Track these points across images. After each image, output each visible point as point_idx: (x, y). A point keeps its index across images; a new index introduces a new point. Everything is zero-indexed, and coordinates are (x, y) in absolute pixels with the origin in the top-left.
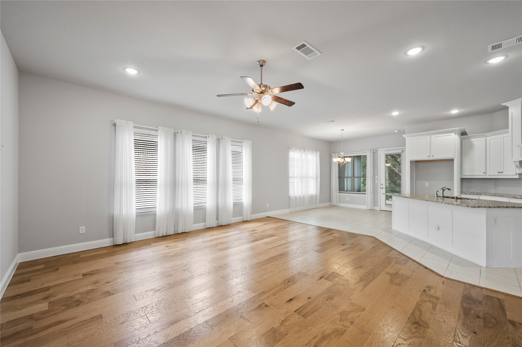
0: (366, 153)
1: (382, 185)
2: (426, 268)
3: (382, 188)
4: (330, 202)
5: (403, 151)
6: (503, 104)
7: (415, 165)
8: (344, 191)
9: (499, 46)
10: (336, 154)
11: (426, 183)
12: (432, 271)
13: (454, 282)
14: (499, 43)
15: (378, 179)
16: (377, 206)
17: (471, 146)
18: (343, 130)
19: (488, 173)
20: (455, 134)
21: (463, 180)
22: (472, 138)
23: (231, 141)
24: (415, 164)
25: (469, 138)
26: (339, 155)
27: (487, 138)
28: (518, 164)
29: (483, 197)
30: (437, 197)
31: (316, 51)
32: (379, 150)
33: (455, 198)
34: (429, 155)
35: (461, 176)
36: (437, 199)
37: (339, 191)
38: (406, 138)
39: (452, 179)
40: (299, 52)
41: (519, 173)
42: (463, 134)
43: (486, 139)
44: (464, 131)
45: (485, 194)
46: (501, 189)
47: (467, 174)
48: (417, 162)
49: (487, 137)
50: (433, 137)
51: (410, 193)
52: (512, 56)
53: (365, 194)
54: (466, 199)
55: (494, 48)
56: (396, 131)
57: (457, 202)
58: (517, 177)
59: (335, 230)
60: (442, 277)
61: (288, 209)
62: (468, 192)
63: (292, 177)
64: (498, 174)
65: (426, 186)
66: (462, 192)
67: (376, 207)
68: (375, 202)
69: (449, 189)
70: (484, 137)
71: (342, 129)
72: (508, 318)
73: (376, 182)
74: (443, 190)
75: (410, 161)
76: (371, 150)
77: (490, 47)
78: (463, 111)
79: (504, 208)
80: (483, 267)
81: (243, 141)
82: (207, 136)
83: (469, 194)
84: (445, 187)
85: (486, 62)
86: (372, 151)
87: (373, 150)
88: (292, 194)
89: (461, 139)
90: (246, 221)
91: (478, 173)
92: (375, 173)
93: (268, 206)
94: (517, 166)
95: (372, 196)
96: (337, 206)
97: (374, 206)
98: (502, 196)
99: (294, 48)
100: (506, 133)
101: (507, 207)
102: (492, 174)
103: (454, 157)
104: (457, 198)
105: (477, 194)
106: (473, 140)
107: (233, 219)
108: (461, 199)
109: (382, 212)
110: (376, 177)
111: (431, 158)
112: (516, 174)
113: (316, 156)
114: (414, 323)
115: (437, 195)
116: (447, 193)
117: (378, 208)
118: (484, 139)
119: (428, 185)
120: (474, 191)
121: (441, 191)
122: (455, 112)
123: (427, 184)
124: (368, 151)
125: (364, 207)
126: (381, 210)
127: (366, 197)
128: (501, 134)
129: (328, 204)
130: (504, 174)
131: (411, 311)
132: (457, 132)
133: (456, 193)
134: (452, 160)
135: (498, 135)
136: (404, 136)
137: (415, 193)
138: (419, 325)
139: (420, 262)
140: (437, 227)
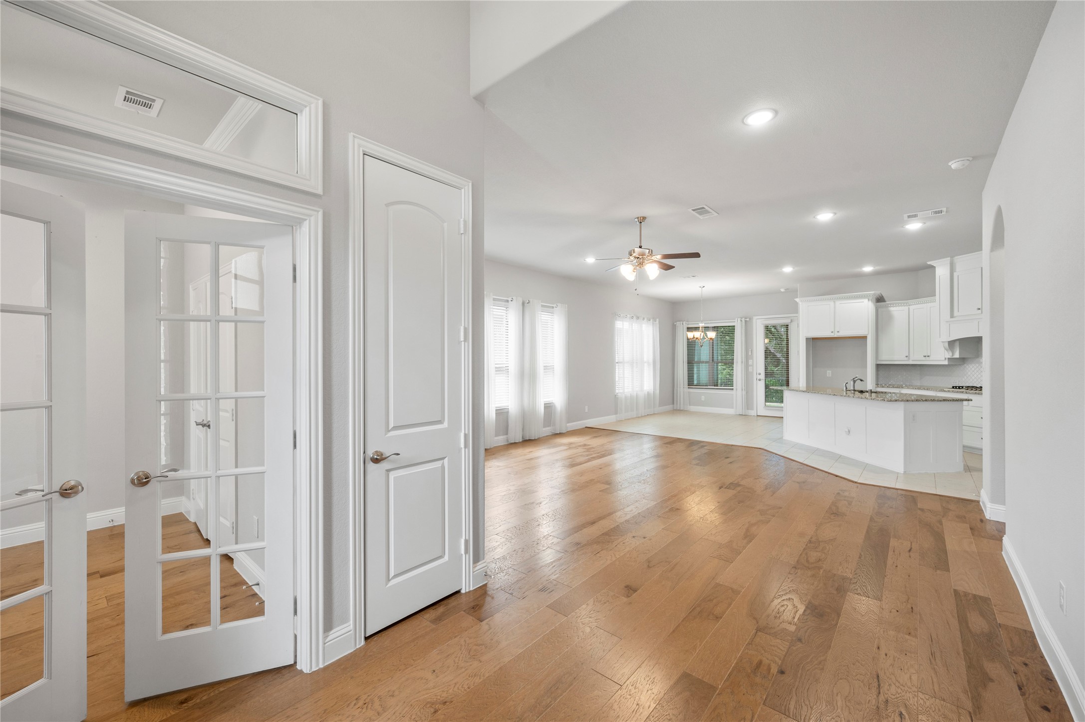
0: (735, 322)
1: (760, 374)
2: (837, 476)
3: (760, 380)
4: (673, 403)
5: (792, 321)
6: (929, 263)
7: (811, 344)
8: (693, 385)
9: (915, 216)
10: (684, 323)
11: (828, 371)
12: (844, 478)
13: (868, 486)
14: (915, 214)
15: (752, 365)
16: (752, 409)
17: (890, 317)
18: (704, 287)
19: (912, 358)
20: (868, 300)
21: (879, 367)
22: (890, 307)
23: (542, 307)
24: (813, 342)
25: (887, 307)
26: (688, 324)
27: (911, 307)
28: (947, 345)
29: (905, 391)
30: (846, 390)
31: (713, 212)
32: (755, 318)
33: (869, 392)
34: (833, 331)
35: (876, 362)
36: (846, 394)
37: (688, 385)
38: (800, 303)
39: (864, 366)
40: (694, 212)
41: (948, 358)
42: (880, 300)
43: (909, 308)
44: (880, 296)
45: (908, 387)
46: (929, 380)
47: (886, 359)
48: (813, 339)
49: (910, 305)
50: (838, 303)
51: (805, 386)
52: (929, 224)
53: (733, 389)
54: (882, 393)
55: (909, 217)
56: (782, 290)
57: (871, 396)
58: (946, 363)
59: (703, 442)
60: (856, 482)
61: (614, 416)
62: (886, 385)
63: (620, 363)
64: (924, 358)
65: (828, 376)
66: (877, 384)
67: (750, 411)
68: (749, 402)
69: (861, 380)
70: (906, 305)
71: (702, 285)
72: (918, 507)
73: (750, 369)
74: (854, 381)
75: (806, 338)
76: (742, 318)
77: (906, 216)
78: (878, 268)
79: (923, 401)
80: (901, 473)
81: (554, 306)
82: (510, 299)
83: (888, 387)
84: (857, 377)
85: (903, 227)
86: (743, 320)
87: (746, 318)
88: (621, 391)
89: (876, 307)
90: (560, 433)
91: (899, 358)
92: (748, 356)
93: (587, 410)
94: (945, 349)
95: (744, 393)
96: (685, 409)
97: (748, 409)
98: (927, 389)
99: (690, 210)
100: (933, 302)
101: (926, 400)
102: (917, 358)
103: (867, 333)
104: (871, 392)
105: (897, 387)
106: (892, 309)
107: (544, 429)
108: (876, 393)
109: (759, 418)
110: (750, 362)
111: (836, 335)
112: (945, 359)
113: (653, 328)
114: (832, 514)
115: (846, 388)
116: (859, 385)
117: (753, 413)
118: (906, 308)
119: (831, 374)
120: (894, 383)
121: (852, 383)
122: (868, 269)
123: (829, 373)
124: (736, 319)
125: (730, 411)
126: (757, 416)
127: (733, 394)
128: (927, 303)
129: (669, 407)
130: (931, 358)
131: (828, 507)
132: (870, 298)
133: (870, 385)
134: (864, 338)
135: (924, 303)
136: (796, 300)
137: (812, 385)
138: (837, 515)
139: (829, 471)
140: (847, 430)
